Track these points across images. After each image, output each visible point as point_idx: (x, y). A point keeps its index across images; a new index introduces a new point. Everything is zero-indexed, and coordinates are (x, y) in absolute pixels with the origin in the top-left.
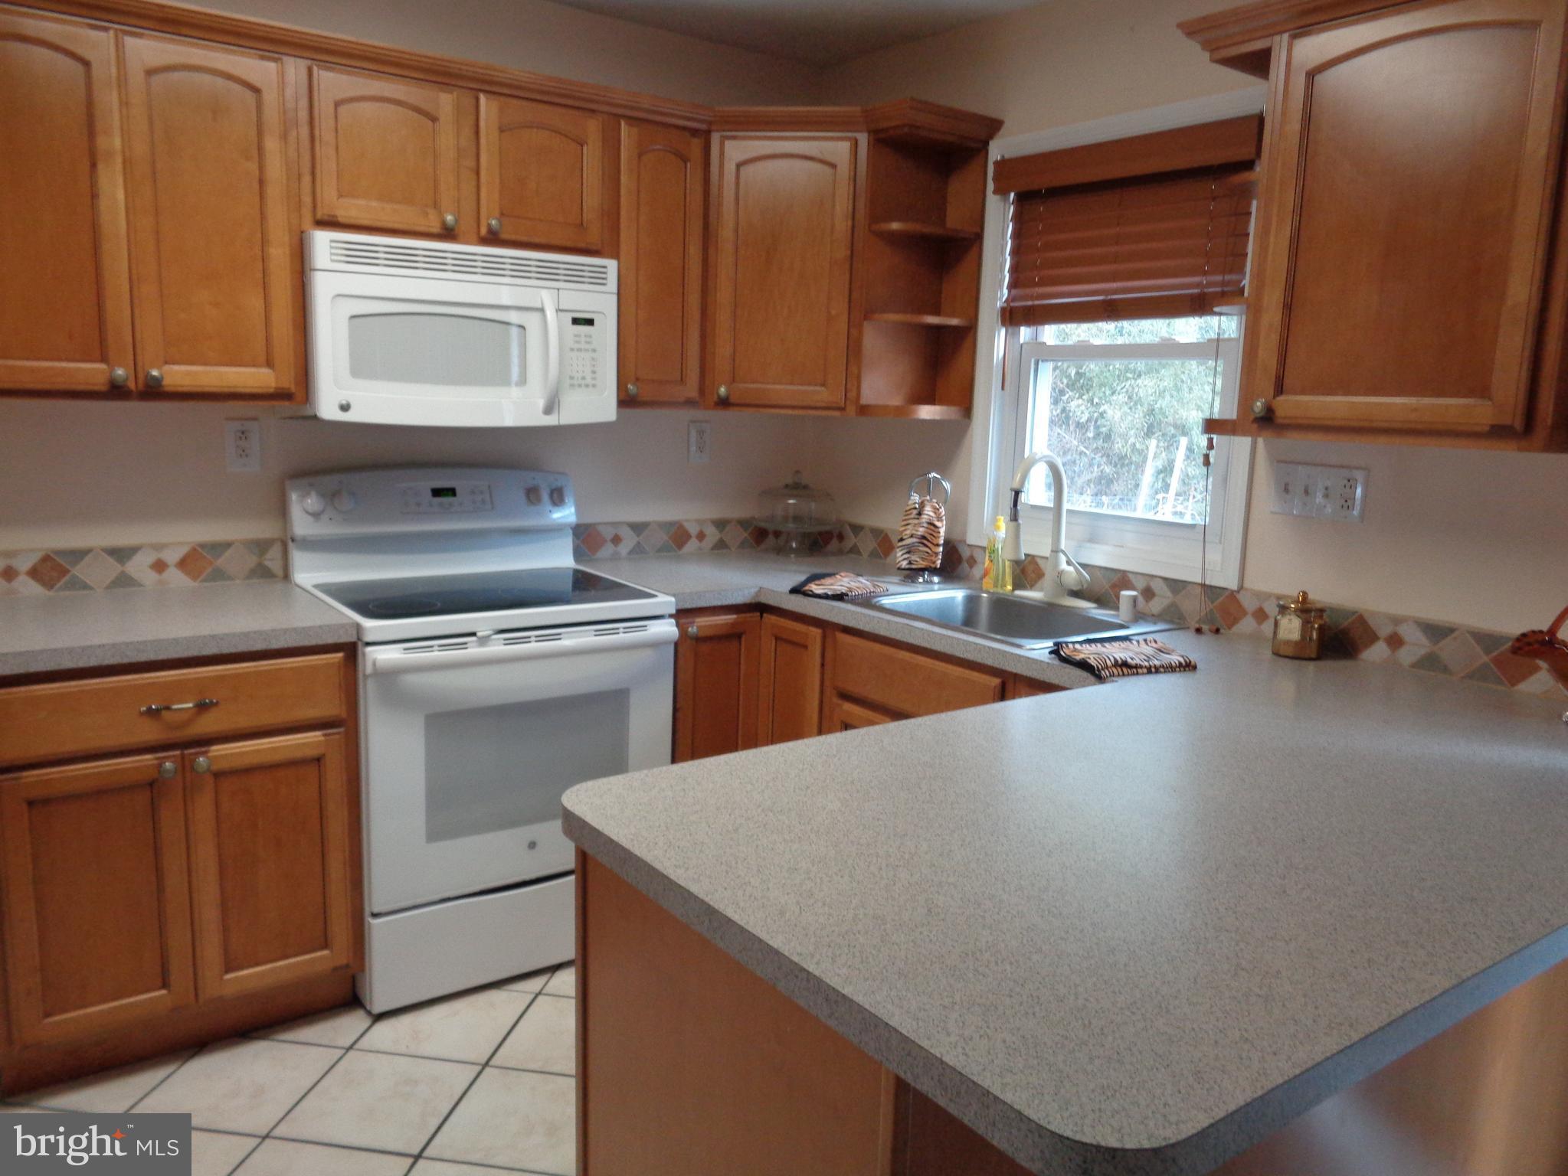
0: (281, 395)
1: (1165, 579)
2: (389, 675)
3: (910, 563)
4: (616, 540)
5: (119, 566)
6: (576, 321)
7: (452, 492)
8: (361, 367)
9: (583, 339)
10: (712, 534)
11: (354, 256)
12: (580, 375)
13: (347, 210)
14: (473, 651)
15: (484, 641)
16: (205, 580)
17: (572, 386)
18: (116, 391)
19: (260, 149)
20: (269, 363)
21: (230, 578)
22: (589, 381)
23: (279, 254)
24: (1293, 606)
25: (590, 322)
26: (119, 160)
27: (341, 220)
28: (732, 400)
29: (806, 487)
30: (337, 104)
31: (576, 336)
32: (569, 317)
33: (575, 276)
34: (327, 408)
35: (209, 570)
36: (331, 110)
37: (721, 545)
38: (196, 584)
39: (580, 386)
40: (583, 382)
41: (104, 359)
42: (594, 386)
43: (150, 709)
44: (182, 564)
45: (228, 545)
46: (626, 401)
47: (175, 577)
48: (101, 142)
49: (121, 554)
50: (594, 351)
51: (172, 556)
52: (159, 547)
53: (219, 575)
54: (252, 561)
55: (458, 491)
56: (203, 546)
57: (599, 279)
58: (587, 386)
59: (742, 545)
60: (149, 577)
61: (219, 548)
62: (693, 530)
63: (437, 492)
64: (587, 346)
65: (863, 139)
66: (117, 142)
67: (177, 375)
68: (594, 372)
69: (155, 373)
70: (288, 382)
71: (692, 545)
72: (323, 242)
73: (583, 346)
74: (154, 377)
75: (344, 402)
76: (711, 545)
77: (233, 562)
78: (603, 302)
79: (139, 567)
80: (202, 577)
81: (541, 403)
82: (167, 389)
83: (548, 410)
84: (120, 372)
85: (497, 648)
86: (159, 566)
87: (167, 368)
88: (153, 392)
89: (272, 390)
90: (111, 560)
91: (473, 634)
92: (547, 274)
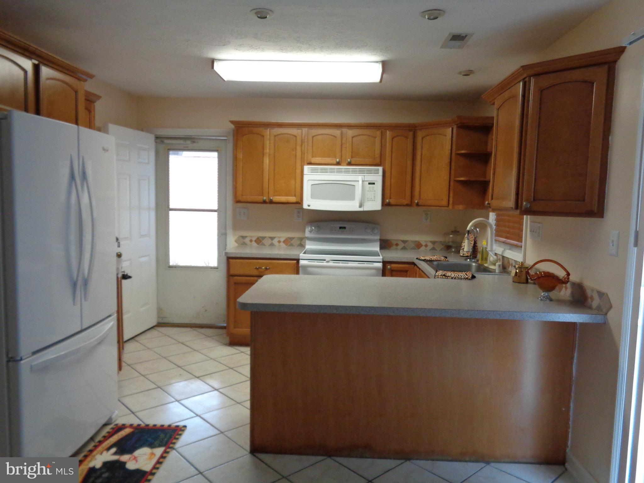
0: (297, 203)
1: (514, 260)
2: (305, 267)
3: (463, 254)
4: (397, 245)
5: (271, 241)
6: (369, 184)
7: (345, 228)
8: (313, 196)
9: (371, 188)
10: (430, 246)
11: (313, 171)
12: (371, 197)
13: (314, 160)
14: (325, 264)
15: (328, 262)
16: (288, 246)
17: (368, 200)
18: (264, 202)
19: (296, 149)
20: (295, 196)
21: (293, 246)
22: (373, 199)
23: (298, 171)
24: (517, 266)
25: (374, 184)
26: (268, 155)
27: (313, 163)
28: (420, 204)
29: (458, 232)
30: (313, 137)
31: (369, 187)
32: (368, 182)
33: (369, 172)
34: (305, 206)
35: (289, 244)
36: (311, 138)
37: (433, 249)
38: (287, 247)
39: (370, 200)
40: (371, 199)
41: (263, 196)
42: (374, 200)
43: (256, 268)
44: (284, 242)
45: (294, 238)
46: (384, 204)
47: (282, 244)
48: (265, 151)
49: (272, 238)
50: (375, 191)
51: (282, 240)
52: (279, 237)
53: (291, 245)
54: (298, 242)
55: (346, 228)
56: (289, 238)
57: (377, 172)
58: (372, 200)
59: (441, 250)
60: (277, 244)
61: (292, 239)
62: (424, 244)
63: (340, 228)
64: (373, 190)
65: (455, 127)
66: (268, 151)
67: (276, 199)
68: (374, 197)
69: (271, 198)
70: (299, 200)
71: (423, 248)
72: (306, 168)
73: (371, 190)
74: (271, 199)
75: (309, 205)
76: (430, 249)
77: (294, 242)
78: (378, 178)
79: (275, 241)
80: (288, 245)
81: (358, 205)
82: (274, 202)
83: (360, 206)
84: (265, 198)
85: (331, 264)
86: (279, 242)
87: (274, 197)
88: (271, 202)
89: (295, 202)
90: (270, 239)
91: (325, 260)
92: (361, 172)
